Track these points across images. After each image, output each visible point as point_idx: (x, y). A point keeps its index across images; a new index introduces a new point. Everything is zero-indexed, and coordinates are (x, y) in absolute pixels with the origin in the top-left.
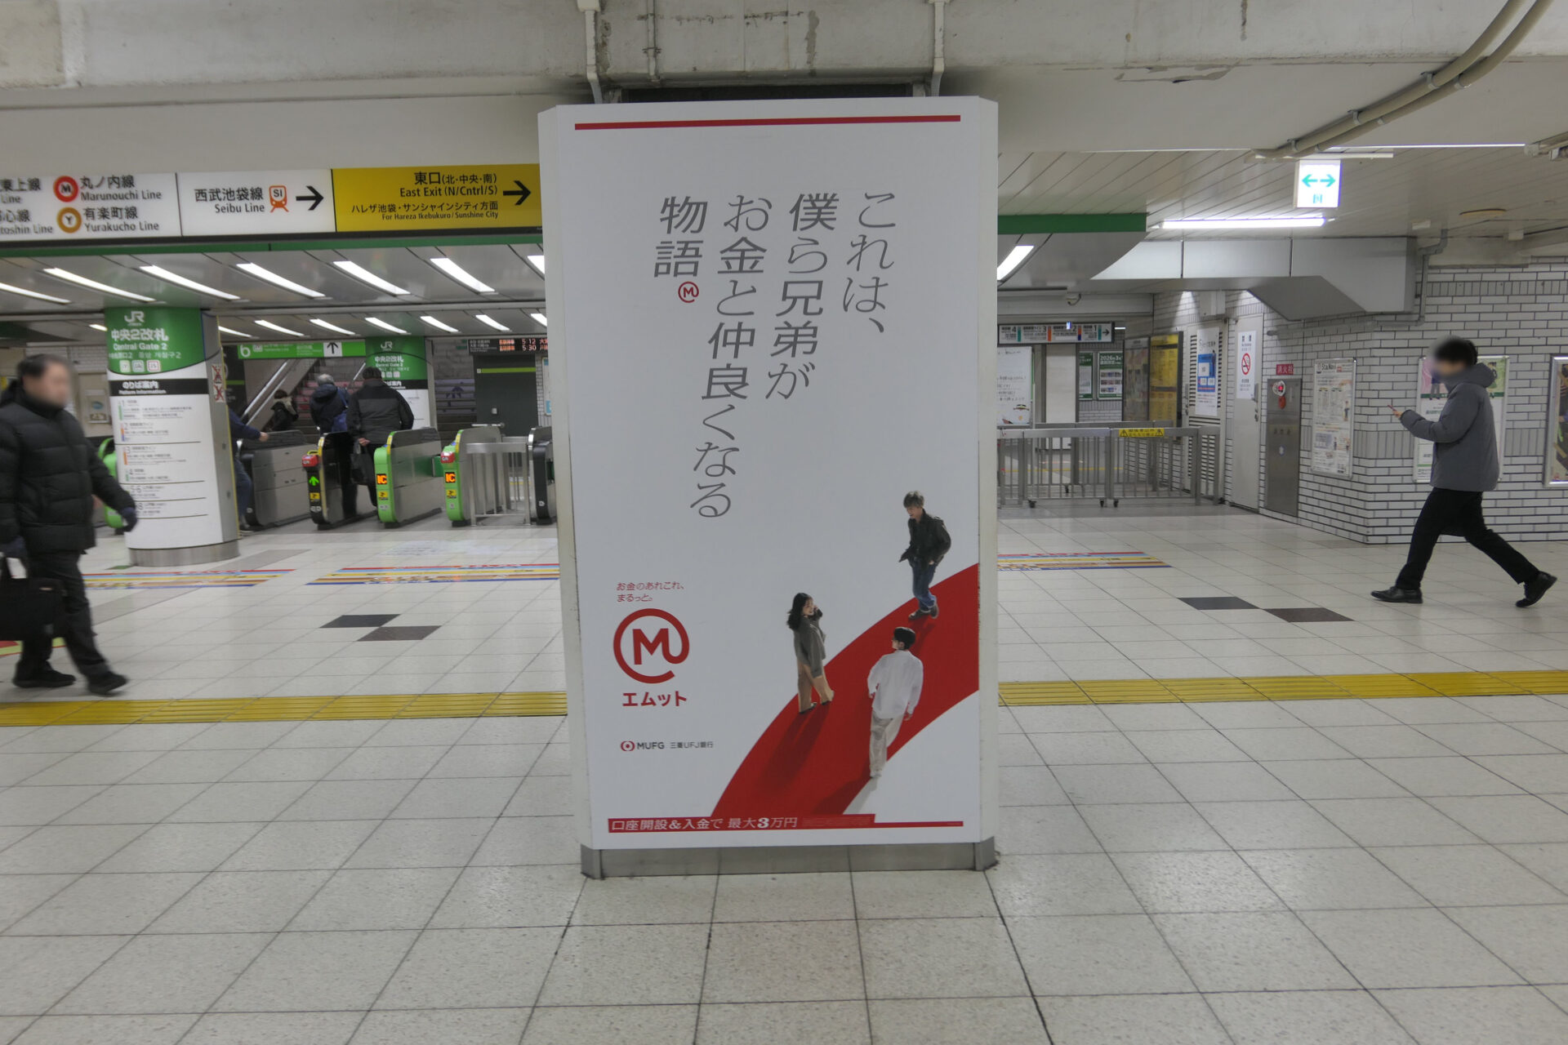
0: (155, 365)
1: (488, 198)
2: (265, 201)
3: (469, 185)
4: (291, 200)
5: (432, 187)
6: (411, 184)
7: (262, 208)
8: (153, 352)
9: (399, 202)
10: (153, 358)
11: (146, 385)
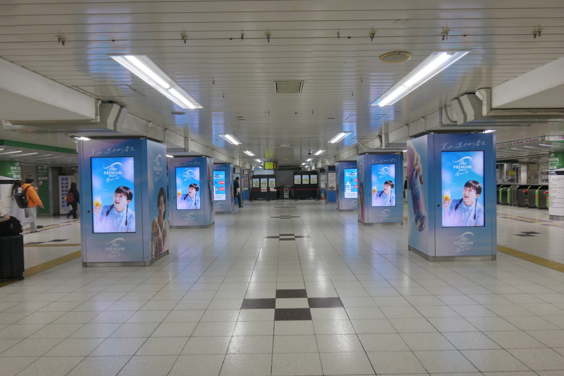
0: (555, 167)
8: (555, 164)
10: (555, 165)
11: (553, 172)
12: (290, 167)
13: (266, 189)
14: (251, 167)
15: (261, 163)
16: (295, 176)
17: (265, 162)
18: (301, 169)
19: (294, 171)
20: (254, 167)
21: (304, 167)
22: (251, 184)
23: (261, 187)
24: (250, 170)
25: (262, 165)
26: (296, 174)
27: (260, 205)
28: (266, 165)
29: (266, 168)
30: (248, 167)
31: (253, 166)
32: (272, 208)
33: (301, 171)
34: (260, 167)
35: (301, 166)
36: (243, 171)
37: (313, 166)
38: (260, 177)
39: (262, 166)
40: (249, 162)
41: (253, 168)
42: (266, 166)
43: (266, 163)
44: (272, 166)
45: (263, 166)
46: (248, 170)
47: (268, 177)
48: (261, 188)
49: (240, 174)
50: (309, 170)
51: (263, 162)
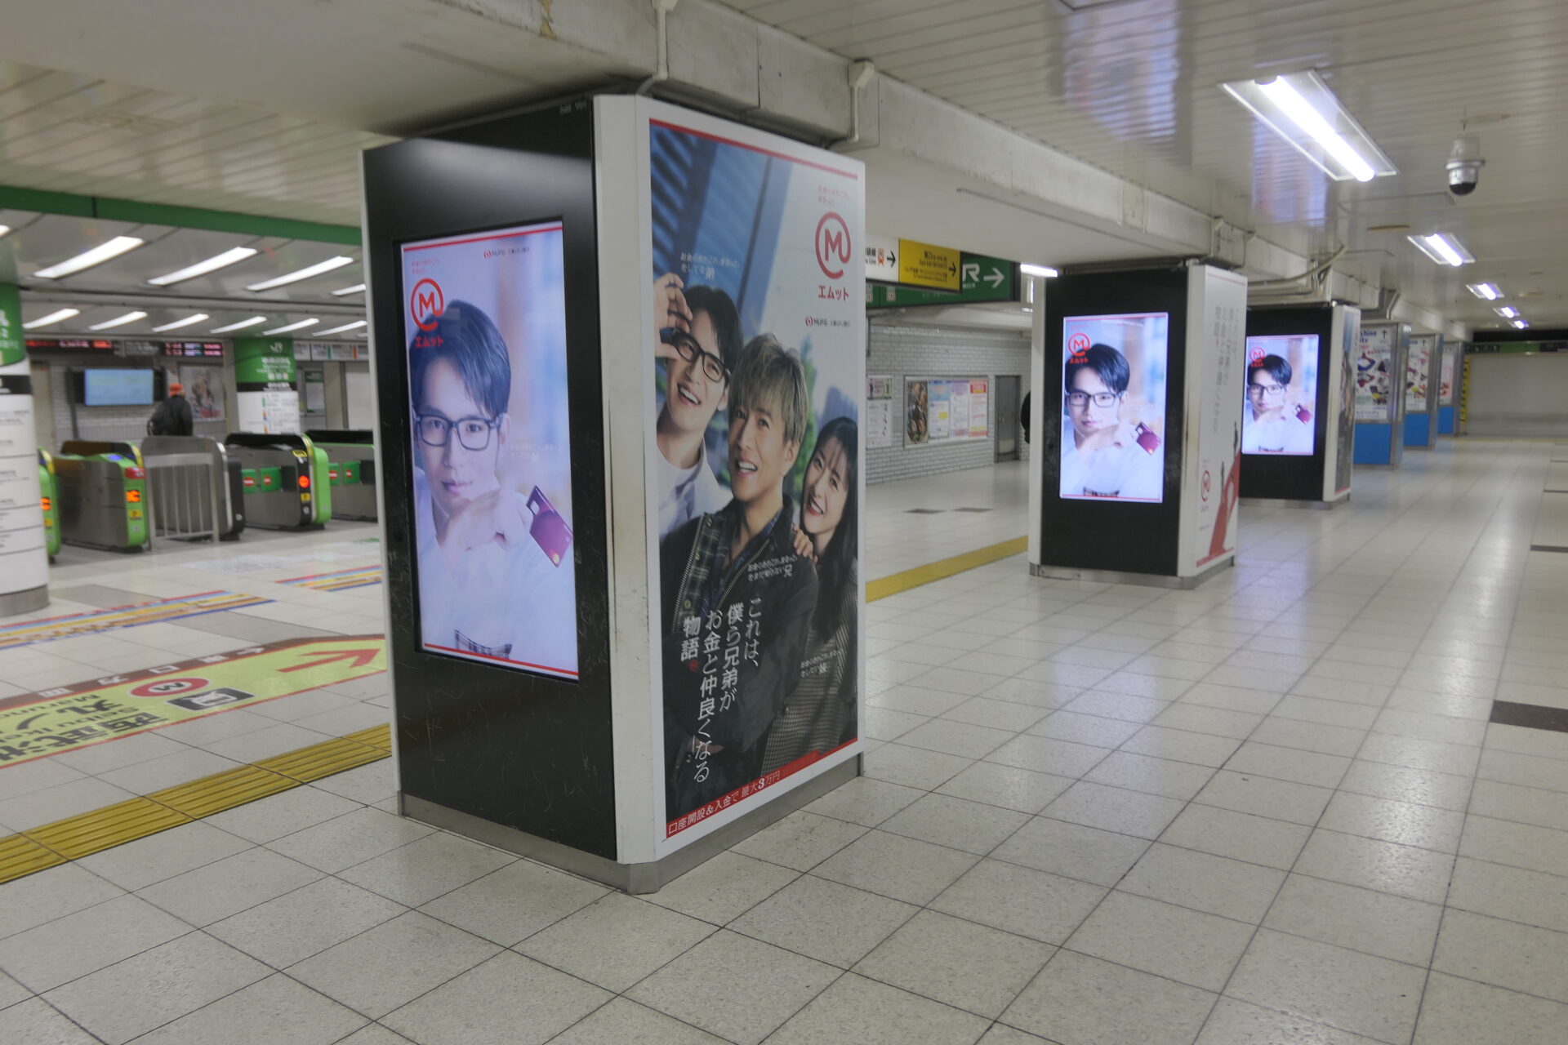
1: (942, 271)
2: (876, 259)
3: (940, 262)
4: (885, 259)
5: (929, 261)
6: (923, 258)
7: (874, 262)
9: (919, 267)
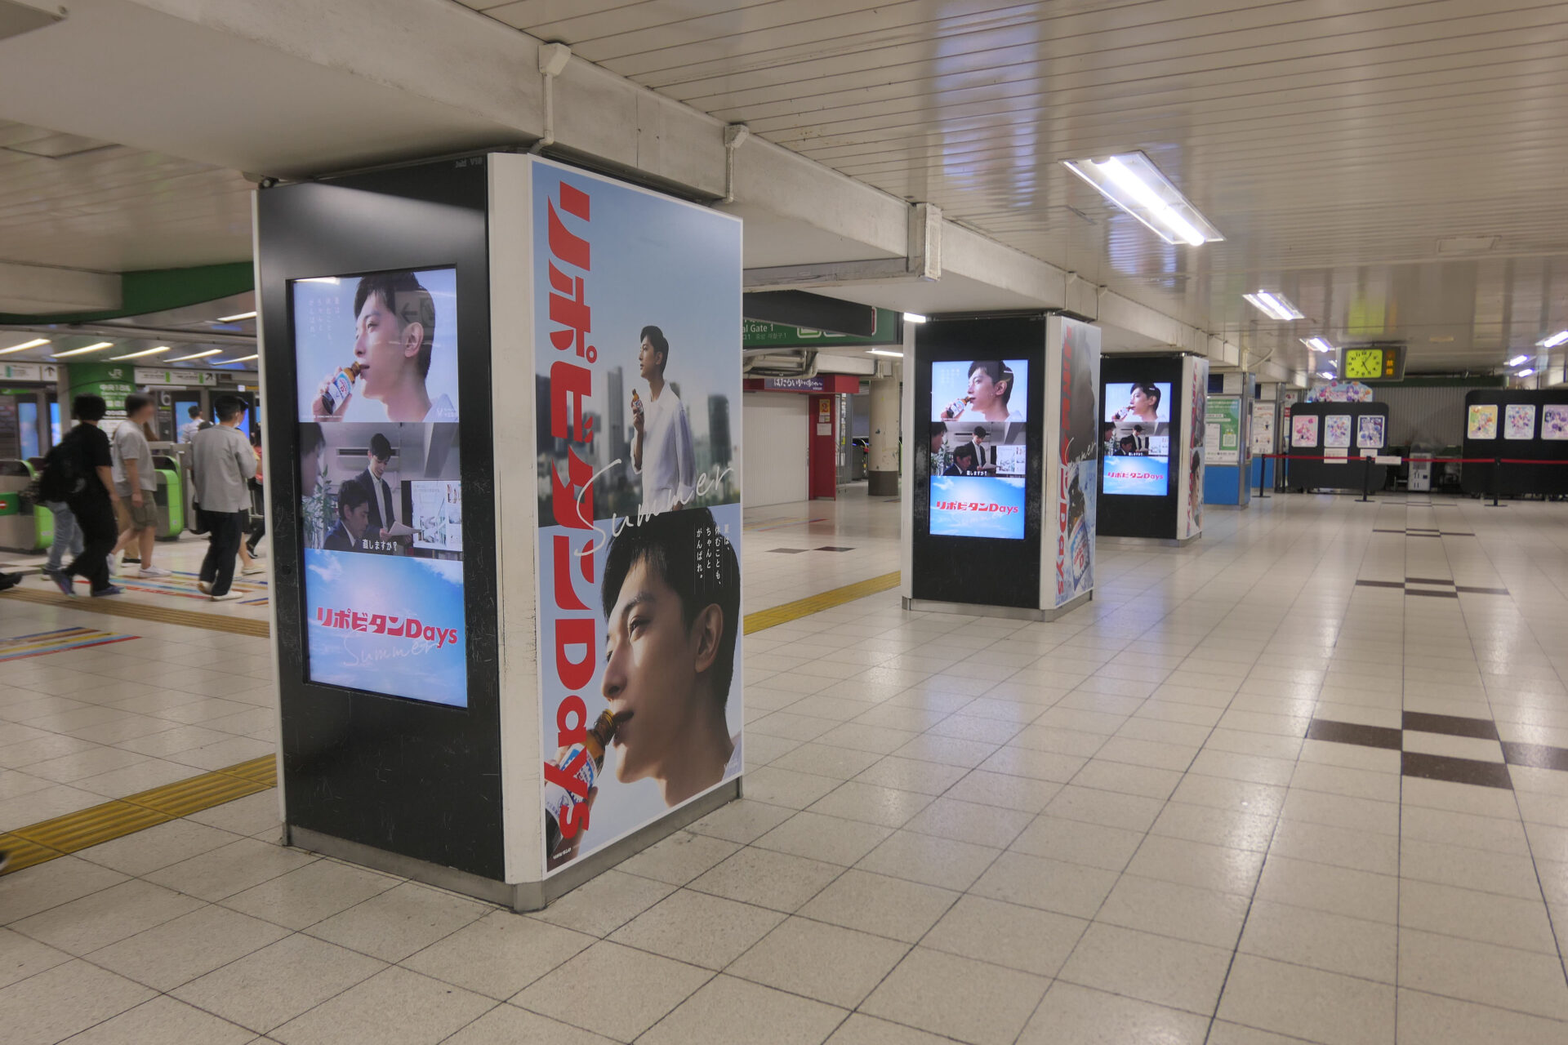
12: (1453, 374)
13: (1345, 453)
14: (1291, 372)
15: (1331, 355)
16: (1472, 408)
17: (1344, 352)
18: (1500, 380)
19: (1466, 390)
20: (1304, 374)
21: (1512, 377)
22: (1286, 433)
23: (1326, 444)
24: (1288, 386)
25: (1336, 365)
26: (1473, 399)
27: (1316, 513)
28: (1349, 360)
29: (1350, 374)
30: (1276, 371)
31: (1299, 368)
32: (1362, 530)
33: (1501, 389)
34: (1328, 376)
35: (1498, 372)
36: (1258, 387)
37: (1552, 370)
38: (1322, 409)
39: (1332, 370)
40: (1283, 352)
41: (1301, 381)
42: (1349, 368)
43: (1351, 354)
44: (1379, 368)
45: (1339, 371)
46: (1277, 383)
47: (1355, 409)
48: (1326, 450)
49: (1242, 396)
50: (1531, 385)
51: (1339, 350)
